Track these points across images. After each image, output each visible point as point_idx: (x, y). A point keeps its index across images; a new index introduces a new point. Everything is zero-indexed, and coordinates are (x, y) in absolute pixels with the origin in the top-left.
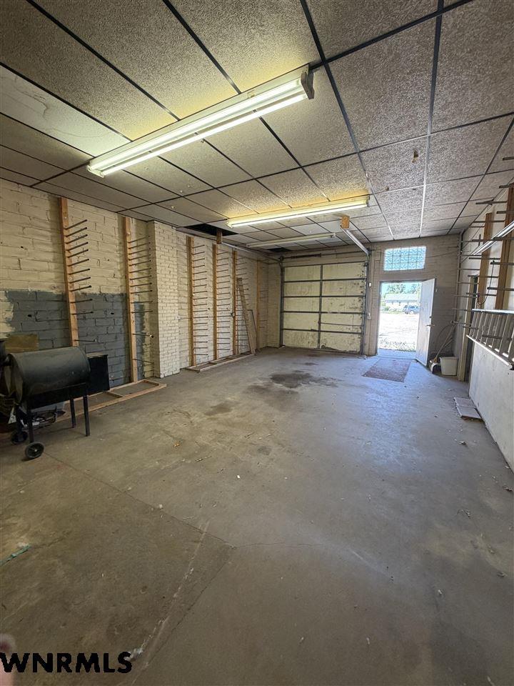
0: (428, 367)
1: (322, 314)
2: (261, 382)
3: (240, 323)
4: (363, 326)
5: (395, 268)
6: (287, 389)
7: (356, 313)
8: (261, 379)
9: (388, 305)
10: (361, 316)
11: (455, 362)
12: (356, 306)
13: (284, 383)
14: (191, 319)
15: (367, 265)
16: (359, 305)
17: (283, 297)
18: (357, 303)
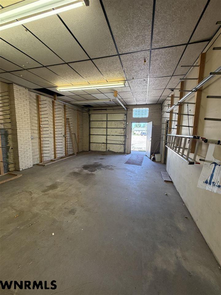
0: (150, 158)
1: (108, 136)
2: (77, 169)
3: (68, 140)
4: (125, 141)
5: (137, 116)
6: (90, 173)
7: (121, 136)
8: (77, 168)
9: (135, 132)
10: (124, 137)
11: (160, 156)
12: (122, 132)
13: (89, 169)
14: (40, 138)
15: (126, 115)
16: (123, 132)
17: (90, 128)
18: (122, 131)
